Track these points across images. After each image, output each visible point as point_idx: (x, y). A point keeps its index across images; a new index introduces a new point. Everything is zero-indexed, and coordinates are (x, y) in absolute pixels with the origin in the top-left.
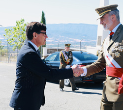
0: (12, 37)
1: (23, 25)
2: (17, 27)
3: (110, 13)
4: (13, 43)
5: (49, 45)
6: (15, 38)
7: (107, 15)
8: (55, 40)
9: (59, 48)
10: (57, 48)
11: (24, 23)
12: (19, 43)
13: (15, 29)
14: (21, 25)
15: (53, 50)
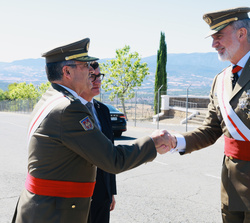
0: (109, 78)
1: (127, 56)
2: (117, 60)
3: (235, 25)
4: (111, 87)
5: (174, 90)
6: (115, 79)
7: (229, 28)
8: (184, 82)
9: (190, 96)
10: (185, 96)
11: (129, 53)
12: (120, 88)
13: (113, 63)
14: (123, 57)
15: (179, 99)
